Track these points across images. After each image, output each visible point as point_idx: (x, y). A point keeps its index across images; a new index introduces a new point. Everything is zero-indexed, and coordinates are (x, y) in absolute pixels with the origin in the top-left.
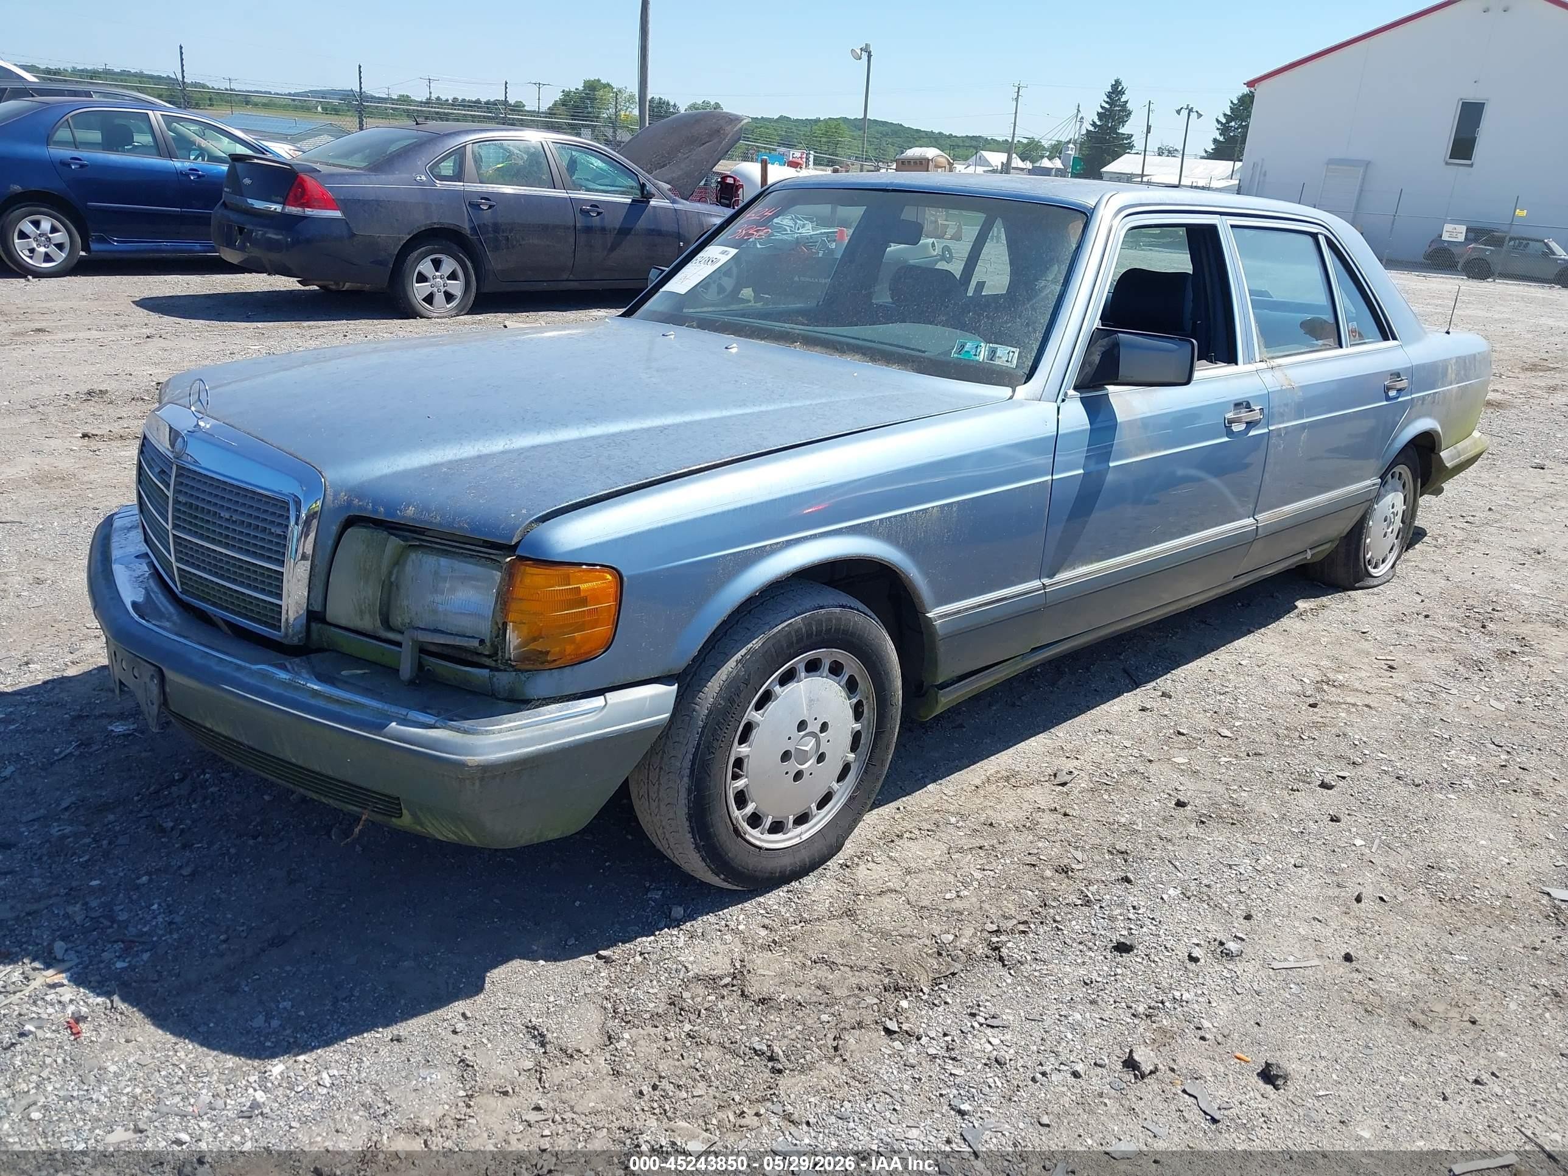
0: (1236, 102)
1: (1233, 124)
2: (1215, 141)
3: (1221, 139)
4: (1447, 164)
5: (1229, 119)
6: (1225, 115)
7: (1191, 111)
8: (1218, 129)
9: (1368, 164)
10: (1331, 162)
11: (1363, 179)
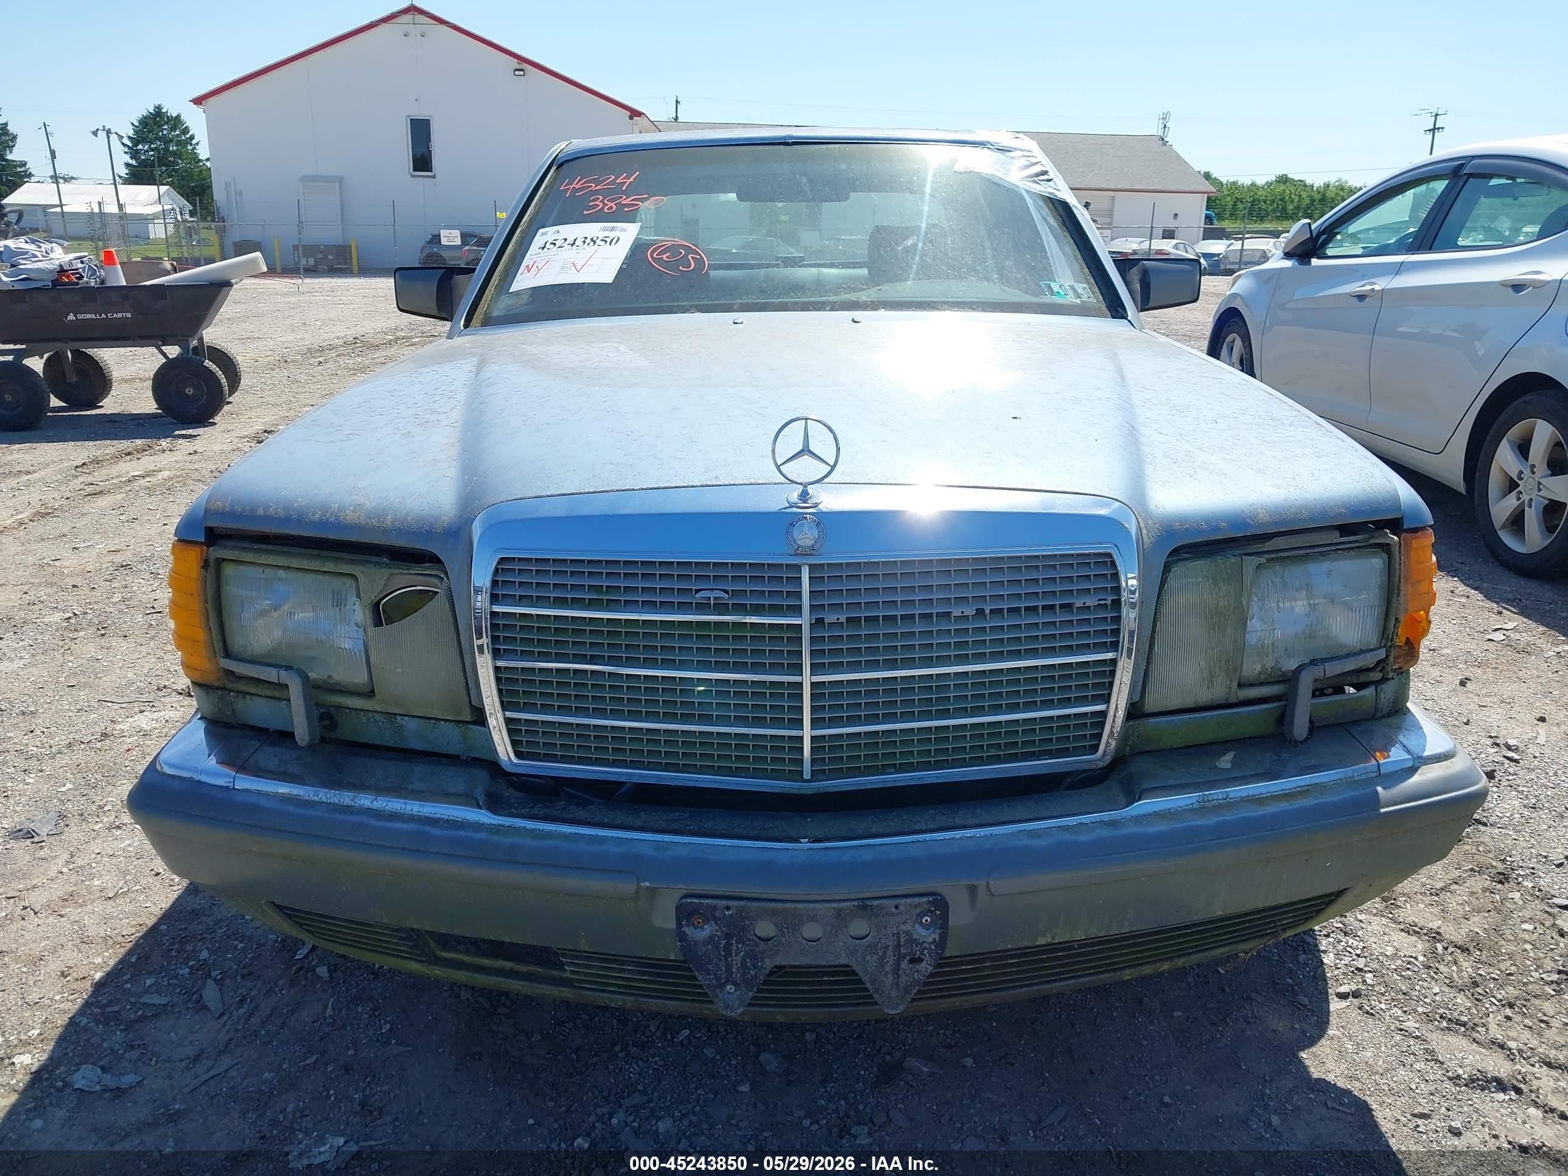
0: (137, 124)
1: (140, 147)
2: (127, 165)
3: (134, 162)
4: (412, 176)
5: (135, 141)
6: (129, 137)
7: (109, 132)
8: (125, 153)
9: (341, 180)
10: (305, 179)
11: (341, 194)
